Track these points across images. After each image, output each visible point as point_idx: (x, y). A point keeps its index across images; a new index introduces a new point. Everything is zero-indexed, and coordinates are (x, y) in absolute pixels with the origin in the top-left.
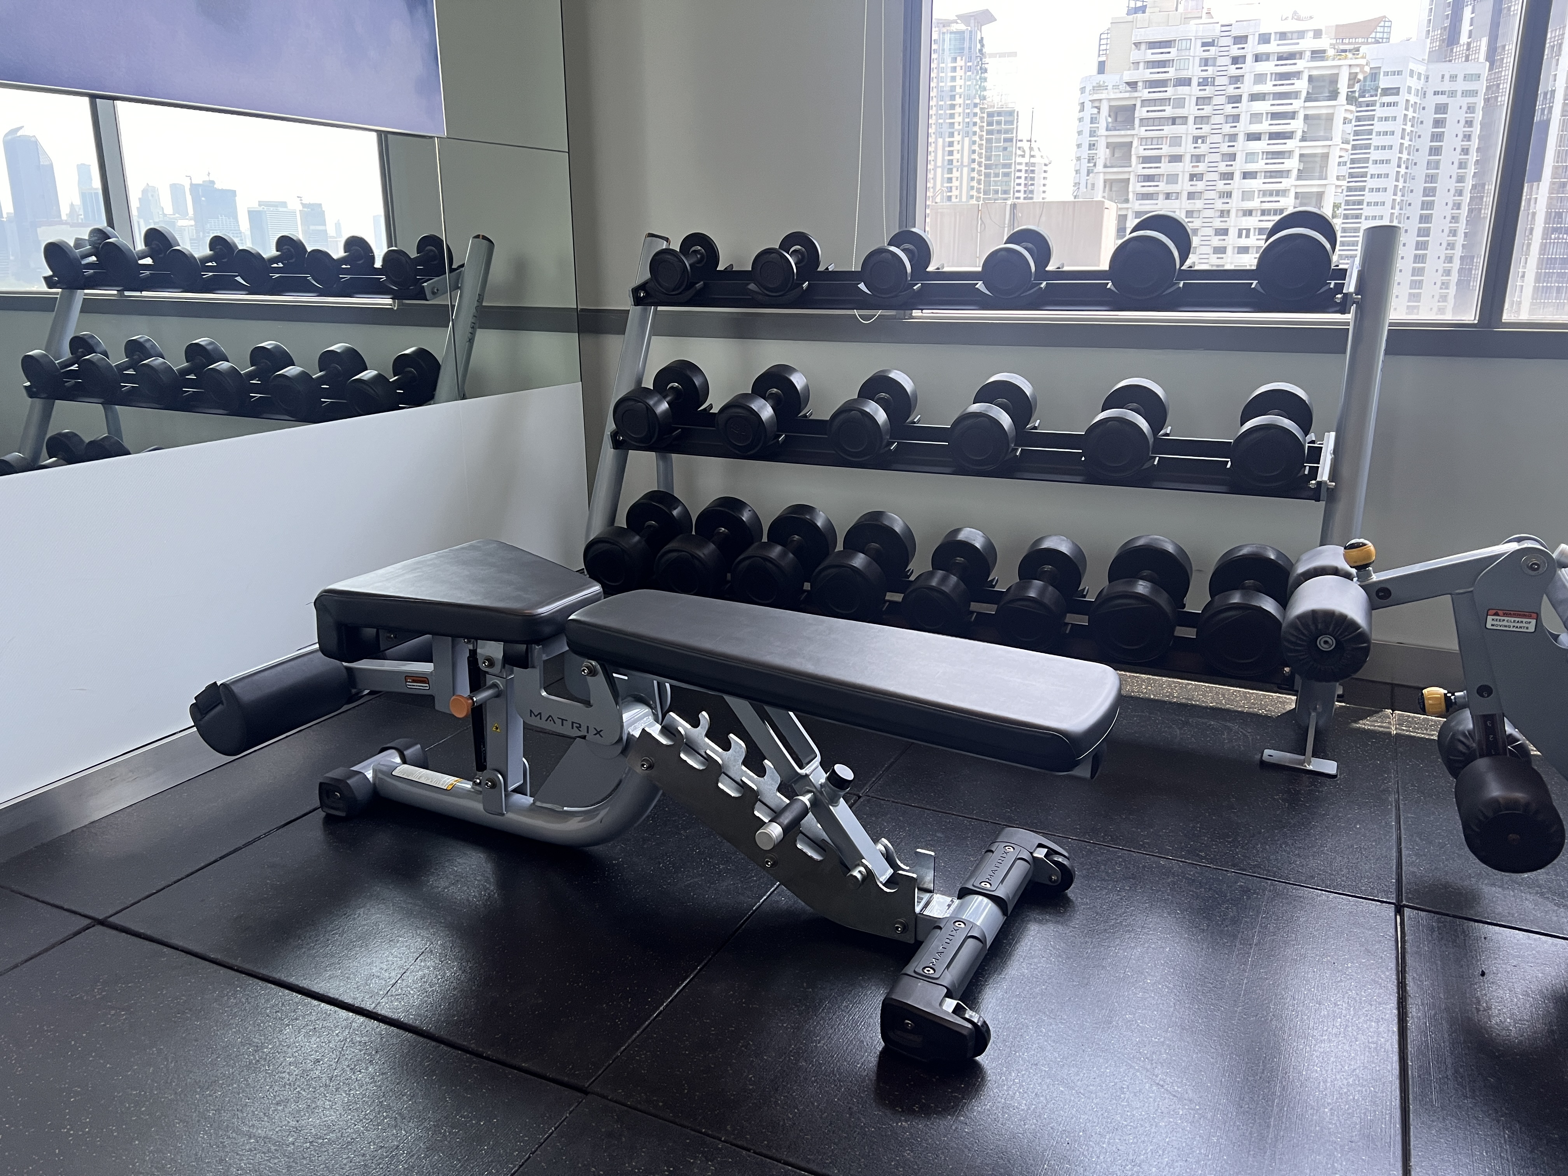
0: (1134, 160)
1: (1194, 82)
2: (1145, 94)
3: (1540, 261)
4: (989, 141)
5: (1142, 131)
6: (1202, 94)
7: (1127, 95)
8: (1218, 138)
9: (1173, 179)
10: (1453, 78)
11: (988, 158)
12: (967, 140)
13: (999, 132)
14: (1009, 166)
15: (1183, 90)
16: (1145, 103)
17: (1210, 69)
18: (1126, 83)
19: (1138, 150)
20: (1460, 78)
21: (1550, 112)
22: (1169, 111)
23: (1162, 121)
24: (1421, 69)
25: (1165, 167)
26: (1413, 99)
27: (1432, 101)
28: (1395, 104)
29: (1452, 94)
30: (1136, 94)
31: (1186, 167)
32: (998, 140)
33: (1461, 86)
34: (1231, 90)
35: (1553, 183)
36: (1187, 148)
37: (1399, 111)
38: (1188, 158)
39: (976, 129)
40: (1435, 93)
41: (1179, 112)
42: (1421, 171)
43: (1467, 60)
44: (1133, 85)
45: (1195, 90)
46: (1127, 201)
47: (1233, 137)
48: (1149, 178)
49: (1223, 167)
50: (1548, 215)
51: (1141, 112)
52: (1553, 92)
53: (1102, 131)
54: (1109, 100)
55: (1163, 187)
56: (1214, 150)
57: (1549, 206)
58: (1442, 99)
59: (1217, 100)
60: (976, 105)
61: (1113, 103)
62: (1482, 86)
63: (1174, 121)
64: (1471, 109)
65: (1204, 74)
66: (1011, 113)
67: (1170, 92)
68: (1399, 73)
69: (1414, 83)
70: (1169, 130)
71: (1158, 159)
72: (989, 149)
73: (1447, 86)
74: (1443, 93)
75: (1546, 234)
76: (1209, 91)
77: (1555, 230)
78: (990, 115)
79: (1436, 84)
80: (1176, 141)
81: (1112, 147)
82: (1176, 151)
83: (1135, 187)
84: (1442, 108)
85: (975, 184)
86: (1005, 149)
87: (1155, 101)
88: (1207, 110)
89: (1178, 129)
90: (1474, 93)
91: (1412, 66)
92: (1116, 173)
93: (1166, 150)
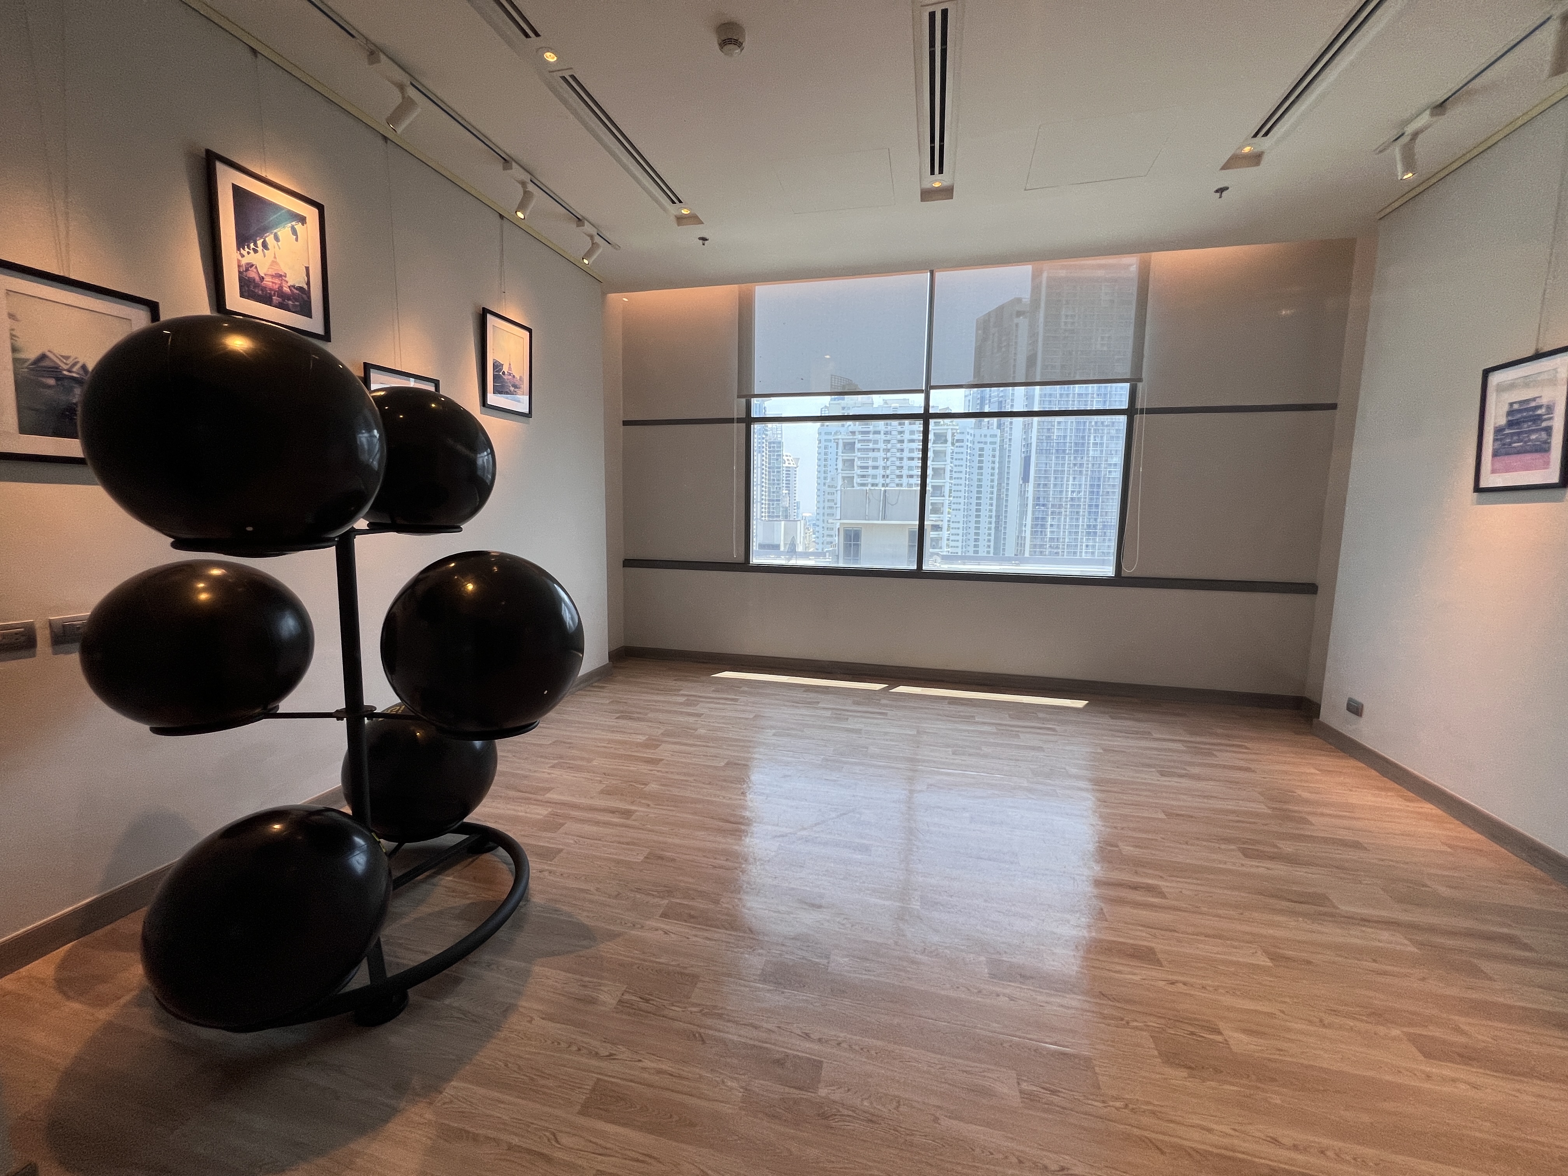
0: (856, 468)
1: (882, 433)
2: (859, 437)
3: (1033, 518)
4: (770, 455)
5: (859, 454)
6: (886, 438)
7: (851, 437)
8: (894, 459)
9: (874, 477)
10: (985, 436)
11: (769, 464)
12: (759, 455)
13: (774, 451)
14: (780, 468)
15: (877, 436)
16: (859, 441)
17: (889, 427)
18: (851, 432)
19: (857, 463)
20: (988, 436)
21: (1030, 452)
22: (871, 446)
23: (868, 450)
24: (972, 431)
25: (871, 471)
26: (970, 445)
27: (977, 446)
28: (962, 447)
29: (986, 443)
30: (855, 437)
31: (881, 472)
32: (774, 455)
33: (989, 440)
34: (899, 437)
35: (1034, 484)
36: (881, 463)
37: (964, 450)
38: (881, 468)
39: (764, 450)
40: (979, 442)
41: (876, 446)
42: (975, 477)
43: (988, 428)
44: (853, 433)
45: (882, 437)
46: (853, 487)
47: (901, 459)
48: (863, 476)
49: (898, 472)
50: (1034, 497)
51: (858, 446)
52: (1031, 444)
53: (840, 454)
54: (843, 439)
55: (870, 480)
56: (893, 463)
57: (1034, 494)
58: (982, 445)
59: (892, 442)
60: (763, 438)
61: (845, 441)
62: (998, 440)
63: (873, 450)
64: (994, 450)
65: (886, 430)
66: (780, 443)
67: (871, 436)
68: (963, 433)
69: (968, 437)
70: (871, 454)
71: (867, 468)
72: (770, 459)
73: (983, 439)
74: (982, 442)
75: (1034, 506)
76: (889, 437)
77: (1037, 505)
78: (770, 443)
79: (978, 439)
80: (875, 459)
81: (844, 461)
82: (875, 464)
83: (857, 480)
84: (981, 449)
85: (764, 476)
86: (777, 460)
87: (864, 441)
88: (889, 446)
89: (875, 454)
90: (995, 443)
91: (968, 430)
92: (847, 473)
93: (871, 463)
